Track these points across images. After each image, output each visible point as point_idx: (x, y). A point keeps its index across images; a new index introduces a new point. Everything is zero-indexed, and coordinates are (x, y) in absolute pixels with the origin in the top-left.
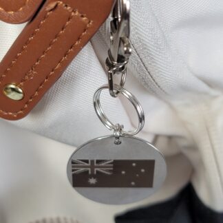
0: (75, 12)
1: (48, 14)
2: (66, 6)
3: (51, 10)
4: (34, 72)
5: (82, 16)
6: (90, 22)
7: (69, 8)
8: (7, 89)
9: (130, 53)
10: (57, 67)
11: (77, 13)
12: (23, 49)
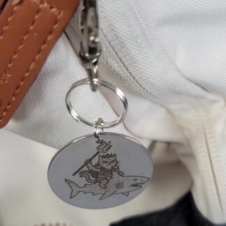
0: (43, 4)
1: (15, 8)
3: (18, 4)
4: (9, 75)
5: (51, 8)
6: (60, 13)
10: (31, 67)
11: (46, 5)
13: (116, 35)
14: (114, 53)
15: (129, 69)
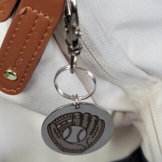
0: (40, 13)
1: (22, 16)
2: (33, 9)
3: (23, 14)
4: (21, 60)
5: (45, 15)
6: (51, 19)
7: (35, 11)
8: (5, 73)
9: (80, 35)
10: (35, 54)
11: (41, 14)
12: (10, 44)
13: (87, 37)
14: (86, 49)
15: (97, 59)
